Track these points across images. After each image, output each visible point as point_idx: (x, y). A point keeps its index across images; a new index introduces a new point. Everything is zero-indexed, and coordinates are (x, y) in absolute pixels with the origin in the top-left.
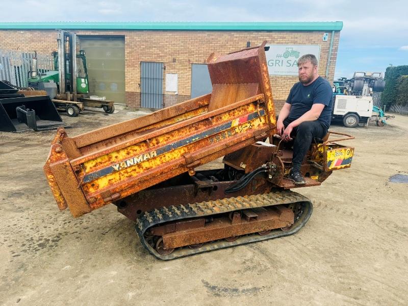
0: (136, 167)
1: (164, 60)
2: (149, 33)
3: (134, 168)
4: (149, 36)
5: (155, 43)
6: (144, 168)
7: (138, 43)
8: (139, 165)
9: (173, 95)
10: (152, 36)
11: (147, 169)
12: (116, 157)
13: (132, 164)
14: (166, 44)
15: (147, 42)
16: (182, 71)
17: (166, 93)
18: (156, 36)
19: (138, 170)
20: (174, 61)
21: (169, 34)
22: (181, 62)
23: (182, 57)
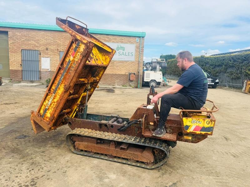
1: (40, 49)
2: (28, 30)
4: (28, 33)
5: (32, 38)
7: (19, 37)
9: (47, 71)
10: (29, 33)
14: (41, 38)
15: (26, 36)
16: (53, 56)
17: (42, 70)
18: (33, 33)
20: (47, 49)
21: (42, 33)
22: (52, 51)
23: (52, 47)
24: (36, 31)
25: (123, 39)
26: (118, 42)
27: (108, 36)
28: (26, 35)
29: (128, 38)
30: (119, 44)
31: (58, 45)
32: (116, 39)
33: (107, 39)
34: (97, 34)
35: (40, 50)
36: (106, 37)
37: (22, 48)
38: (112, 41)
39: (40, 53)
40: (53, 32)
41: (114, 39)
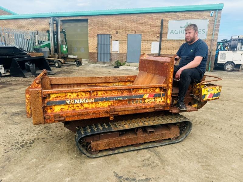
0: (80, 105)
3: (78, 105)
4: (102, 19)
5: (105, 23)
6: (84, 107)
7: (95, 23)
8: (82, 105)
10: (104, 19)
11: (86, 108)
12: (70, 96)
13: (78, 102)
14: (112, 23)
16: (122, 39)
17: (112, 53)
18: (106, 18)
19: (80, 107)
20: (117, 33)
21: (114, 17)
22: (121, 34)
23: (121, 31)
24: (109, 16)
25: (194, 14)
26: (187, 19)
27: (176, 13)
28: (101, 21)
29: (201, 12)
30: (188, 21)
31: (127, 28)
32: (185, 16)
33: (175, 17)
34: (164, 13)
35: (111, 34)
36: (174, 15)
37: (97, 33)
38: (180, 18)
39: (111, 37)
40: (122, 16)
41: (182, 16)
